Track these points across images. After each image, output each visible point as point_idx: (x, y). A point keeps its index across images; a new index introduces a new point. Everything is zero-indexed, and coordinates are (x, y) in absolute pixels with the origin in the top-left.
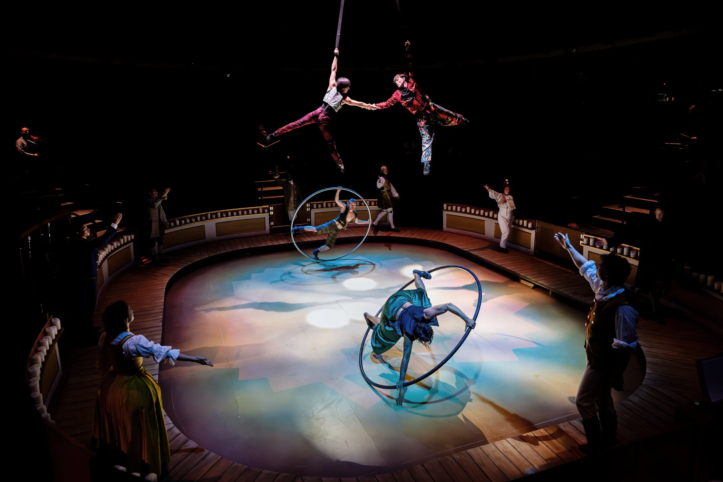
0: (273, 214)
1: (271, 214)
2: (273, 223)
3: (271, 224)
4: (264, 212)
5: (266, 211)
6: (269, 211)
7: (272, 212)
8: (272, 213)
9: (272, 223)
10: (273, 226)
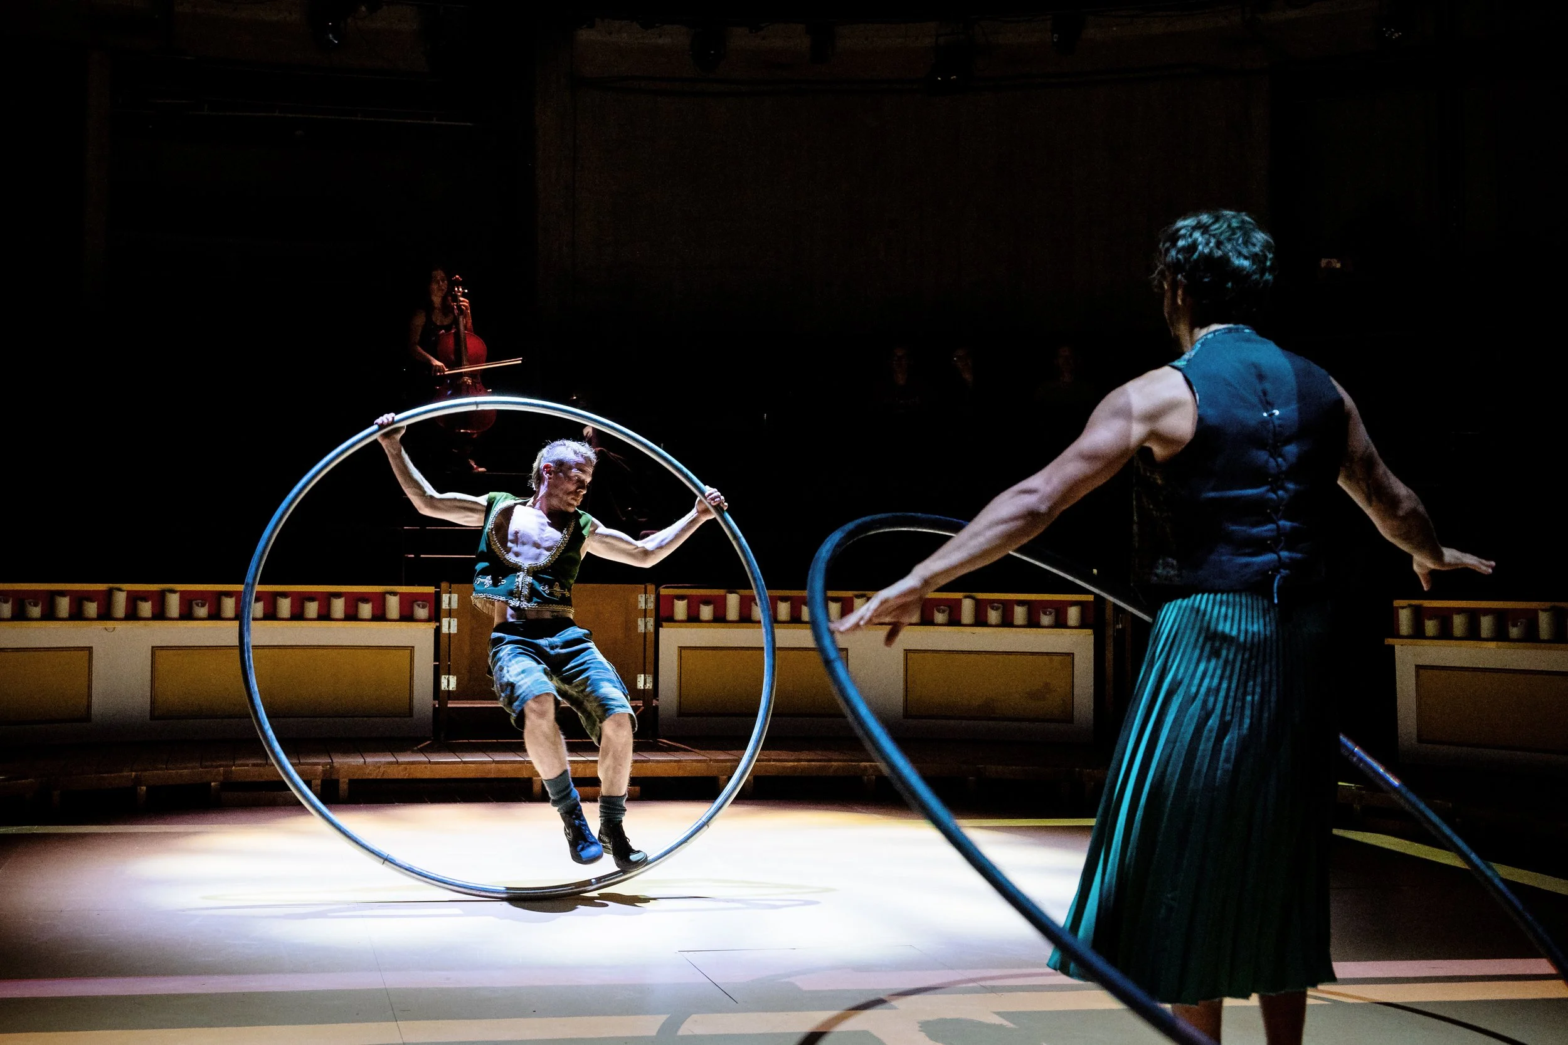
0: (454, 630)
1: (445, 630)
2: (453, 680)
3: (444, 686)
4: (407, 616)
5: (422, 612)
6: (436, 616)
7: (454, 622)
8: (450, 626)
9: (449, 683)
10: (450, 695)
